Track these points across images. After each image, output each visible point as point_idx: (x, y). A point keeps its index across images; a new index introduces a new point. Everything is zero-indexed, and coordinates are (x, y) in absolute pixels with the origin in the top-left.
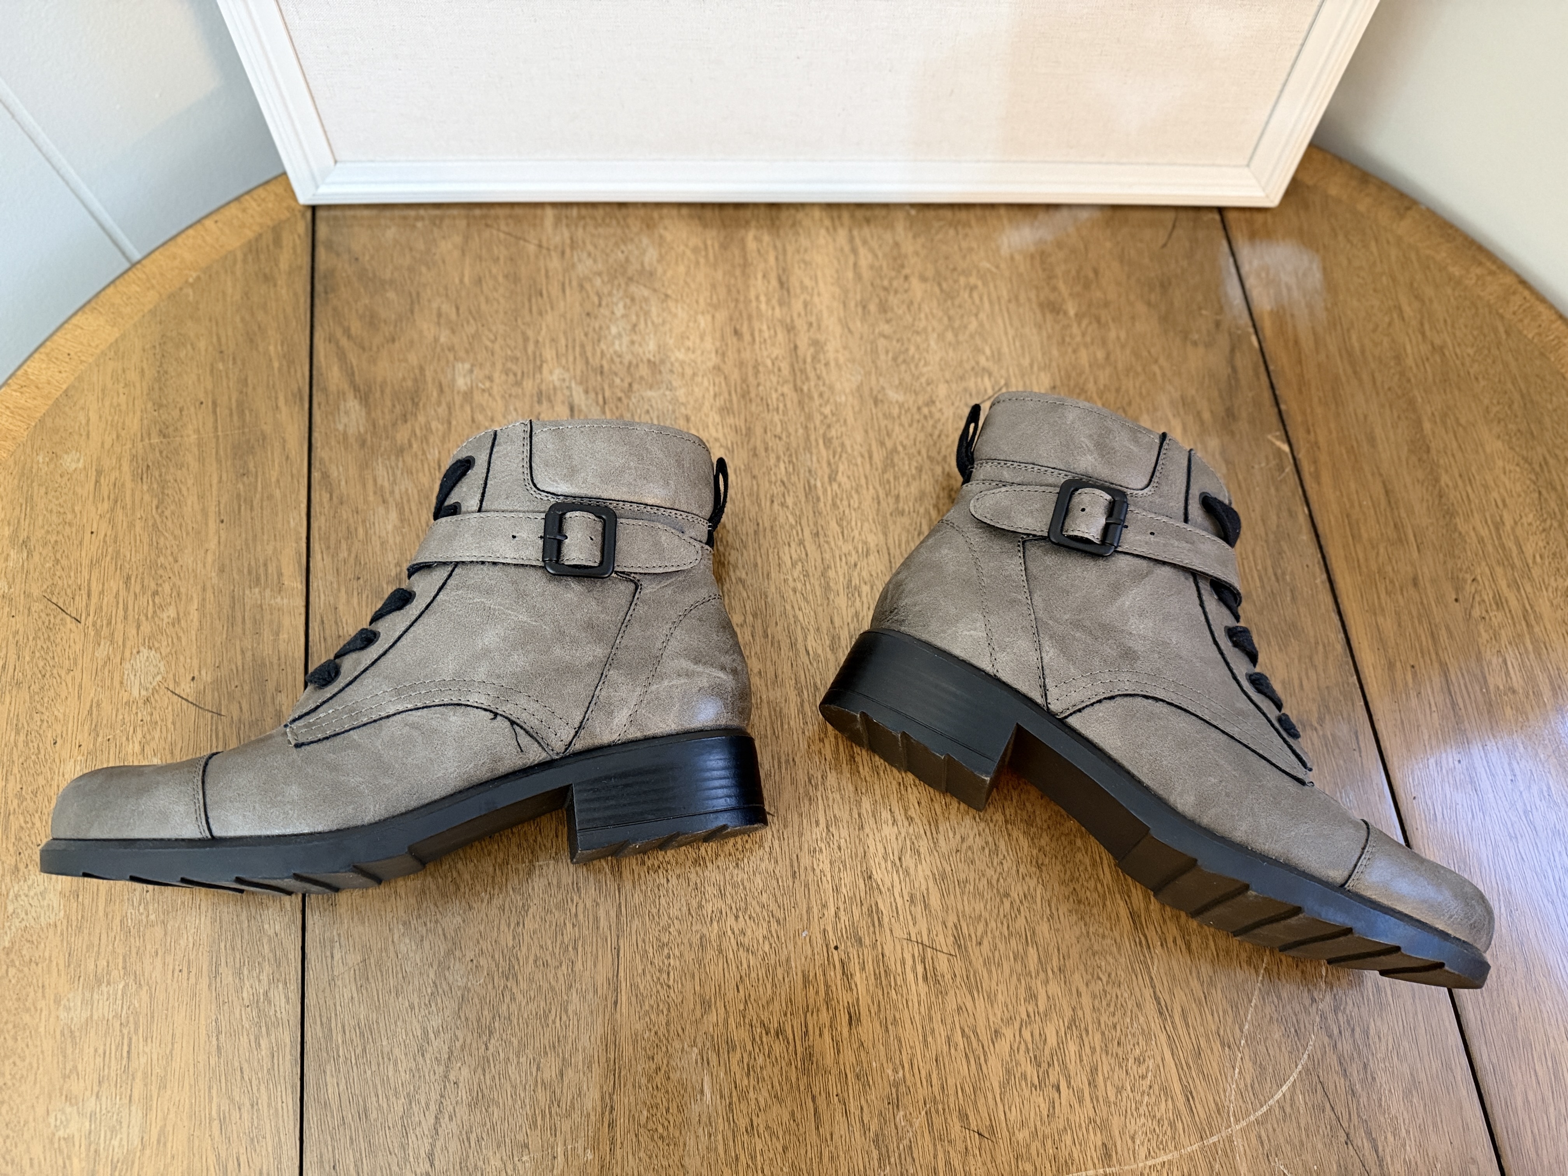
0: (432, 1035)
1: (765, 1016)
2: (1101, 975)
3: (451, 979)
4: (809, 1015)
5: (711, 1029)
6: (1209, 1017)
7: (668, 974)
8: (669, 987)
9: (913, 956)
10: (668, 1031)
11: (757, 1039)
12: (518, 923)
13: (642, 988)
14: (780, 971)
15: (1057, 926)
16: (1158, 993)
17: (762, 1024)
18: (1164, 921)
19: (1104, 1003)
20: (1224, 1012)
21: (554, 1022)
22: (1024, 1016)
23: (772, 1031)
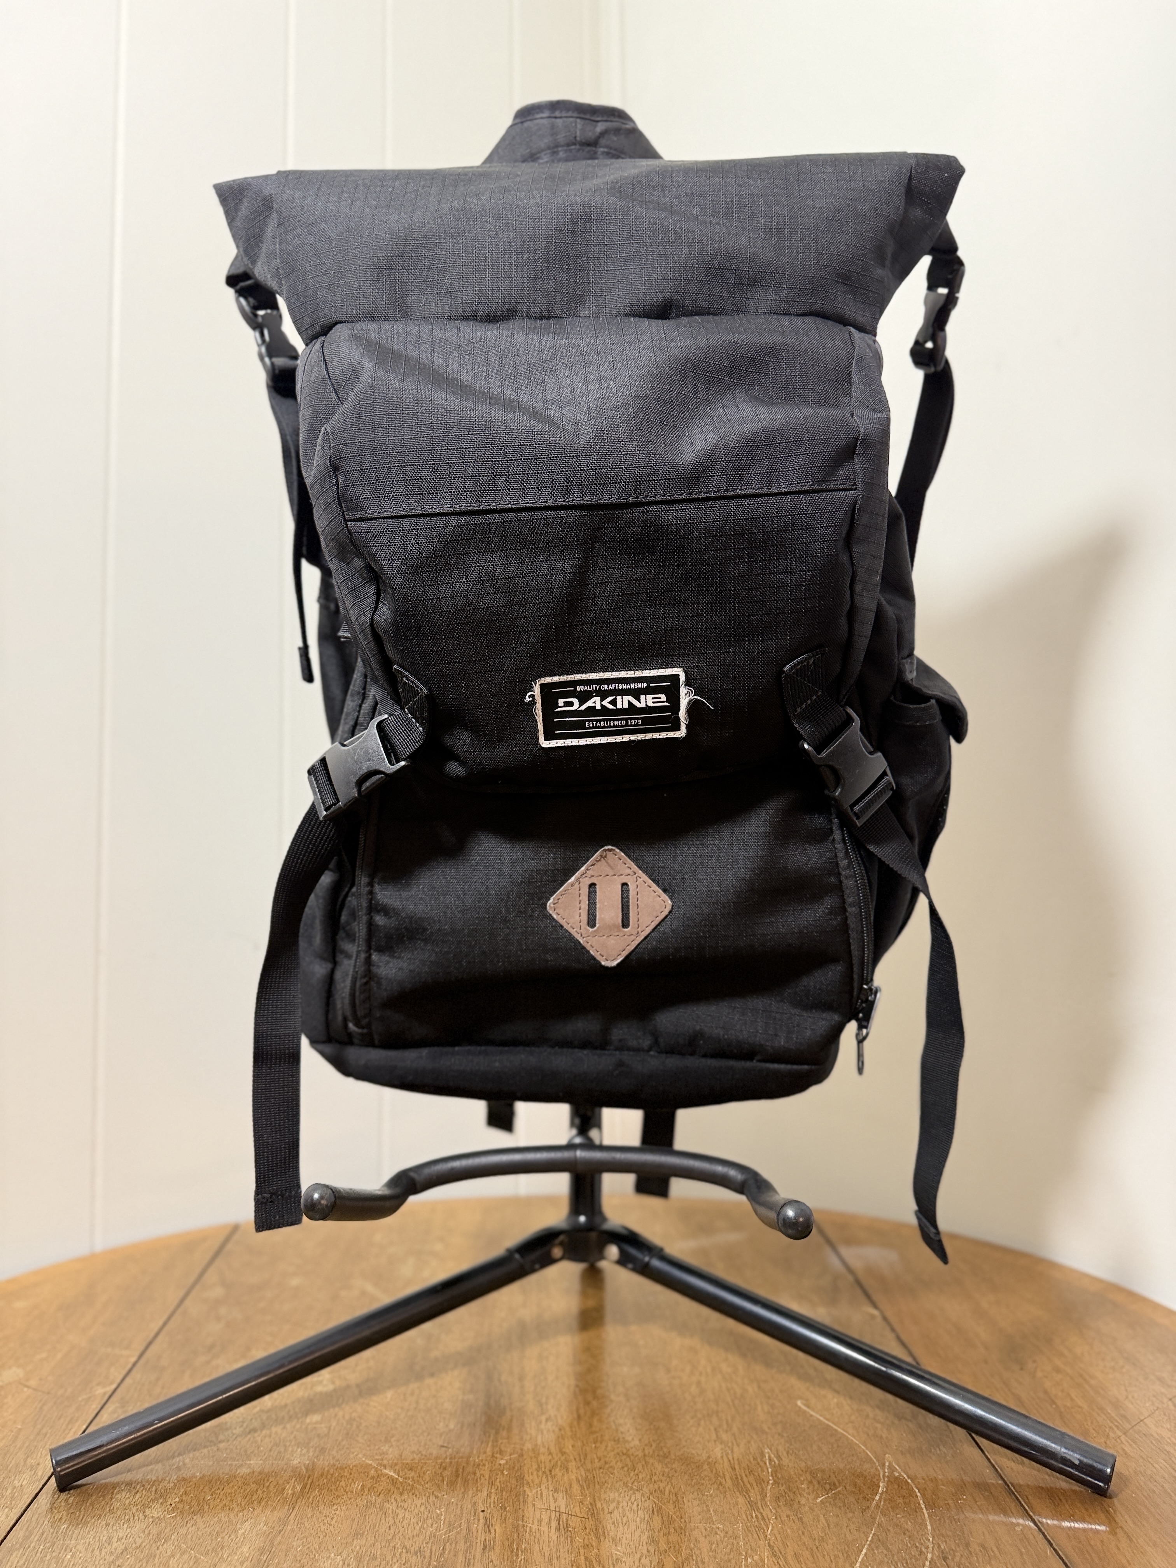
0: (115, 1540)
1: (408, 1544)
2: (719, 1533)
3: (148, 1512)
4: (448, 1544)
5: (358, 1548)
6: (821, 1558)
7: (332, 1519)
8: (330, 1525)
9: (550, 1517)
10: (320, 1547)
11: (398, 1554)
12: (219, 1488)
13: (306, 1524)
14: (430, 1521)
15: (682, 1506)
16: (772, 1543)
17: (404, 1547)
18: (779, 1506)
19: (721, 1547)
20: (836, 1556)
21: (222, 1538)
22: (645, 1552)
23: (412, 1551)
